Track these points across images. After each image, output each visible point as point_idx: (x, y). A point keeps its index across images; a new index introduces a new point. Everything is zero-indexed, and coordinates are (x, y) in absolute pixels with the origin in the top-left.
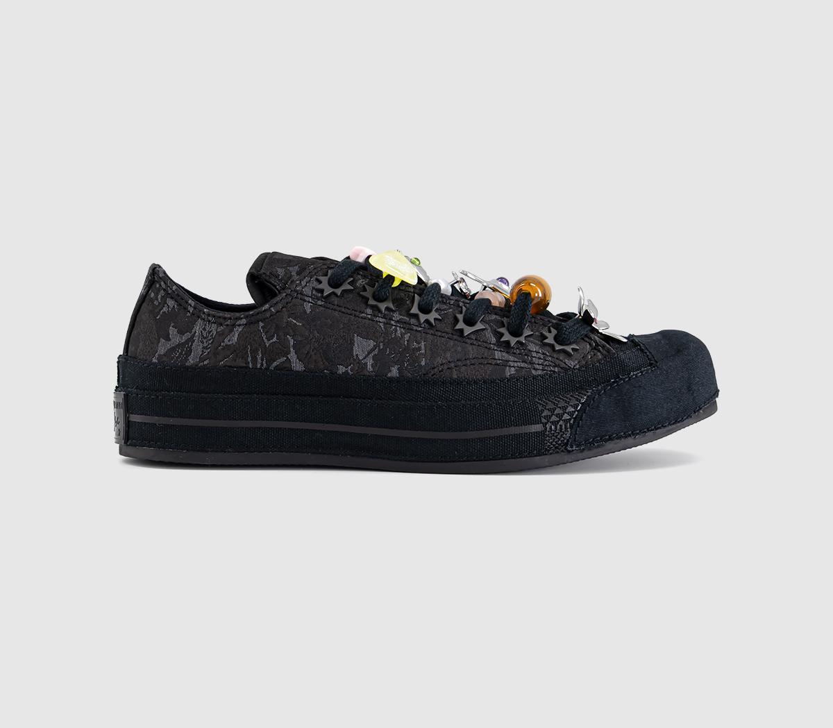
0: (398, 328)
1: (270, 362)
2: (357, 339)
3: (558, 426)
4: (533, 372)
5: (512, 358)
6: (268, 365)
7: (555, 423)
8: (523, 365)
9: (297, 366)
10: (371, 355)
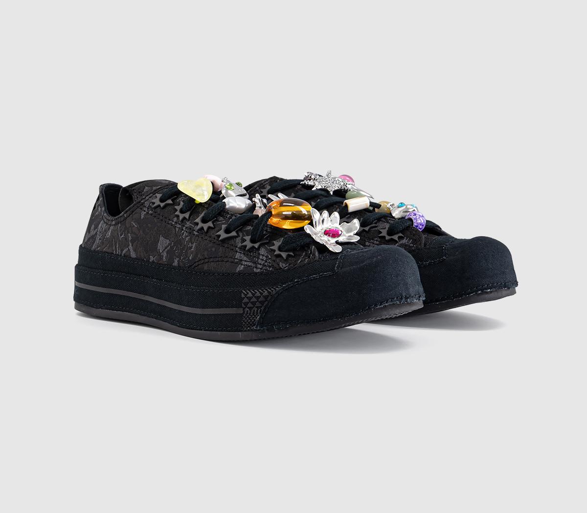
0: (185, 232)
1: (122, 250)
2: (161, 238)
3: (252, 311)
4: (255, 270)
5: (245, 258)
6: (122, 253)
7: (250, 308)
8: (250, 264)
9: (133, 255)
10: (166, 250)
